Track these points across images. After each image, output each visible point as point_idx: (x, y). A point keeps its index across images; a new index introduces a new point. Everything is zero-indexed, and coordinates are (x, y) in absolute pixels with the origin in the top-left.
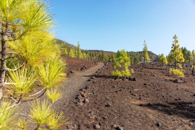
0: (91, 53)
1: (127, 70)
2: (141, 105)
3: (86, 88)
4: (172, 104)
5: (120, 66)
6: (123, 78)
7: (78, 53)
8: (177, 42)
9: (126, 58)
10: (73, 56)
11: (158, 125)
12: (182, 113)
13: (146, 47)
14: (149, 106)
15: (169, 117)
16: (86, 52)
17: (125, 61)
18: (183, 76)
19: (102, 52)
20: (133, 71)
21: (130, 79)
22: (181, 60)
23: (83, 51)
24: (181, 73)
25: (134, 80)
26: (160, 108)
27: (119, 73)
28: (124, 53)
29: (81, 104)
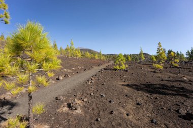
0: (108, 56)
1: (124, 65)
2: (123, 85)
3: (96, 75)
4: (143, 85)
5: (119, 63)
6: (120, 70)
7: (100, 56)
8: (160, 46)
9: (123, 58)
10: (97, 58)
11: (127, 96)
12: (147, 90)
13: (142, 51)
14: (128, 85)
15: (136, 92)
16: (105, 55)
17: (122, 60)
18: (162, 68)
19: (115, 55)
20: (127, 66)
21: (124, 70)
22: (164, 58)
23: (103, 55)
24: (161, 66)
25: (127, 71)
26: (134, 87)
27: (118, 67)
28: (121, 55)
29: (89, 83)
